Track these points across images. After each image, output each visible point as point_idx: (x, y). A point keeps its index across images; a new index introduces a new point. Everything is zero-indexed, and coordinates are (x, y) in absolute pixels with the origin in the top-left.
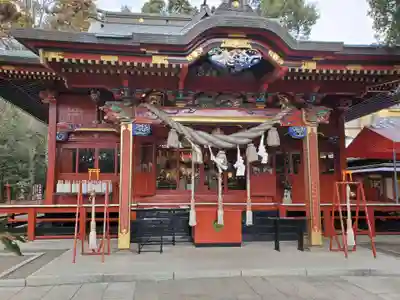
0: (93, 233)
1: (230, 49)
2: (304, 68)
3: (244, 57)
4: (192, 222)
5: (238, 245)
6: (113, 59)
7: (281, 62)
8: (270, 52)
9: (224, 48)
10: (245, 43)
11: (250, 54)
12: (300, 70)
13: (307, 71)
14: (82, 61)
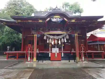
0: (29, 58)
1: (56, 18)
2: (72, 21)
3: (59, 20)
4: (50, 56)
5: (61, 61)
6: (31, 21)
7: (67, 20)
8: (64, 18)
9: (54, 18)
10: (59, 17)
11: (60, 19)
12: (71, 22)
13: (73, 22)
14: (23, 22)
